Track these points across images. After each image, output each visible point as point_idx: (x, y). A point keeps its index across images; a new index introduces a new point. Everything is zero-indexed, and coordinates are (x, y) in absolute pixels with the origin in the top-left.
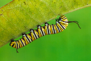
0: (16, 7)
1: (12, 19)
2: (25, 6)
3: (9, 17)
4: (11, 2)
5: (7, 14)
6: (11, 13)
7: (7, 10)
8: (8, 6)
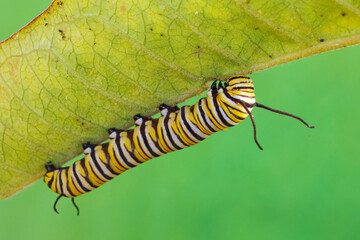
0: (37, 47)
1: (24, 91)
2: (62, 44)
3: (16, 83)
4: (25, 28)
5: (12, 74)
6: (23, 69)
7: (11, 56)
8: (16, 43)
